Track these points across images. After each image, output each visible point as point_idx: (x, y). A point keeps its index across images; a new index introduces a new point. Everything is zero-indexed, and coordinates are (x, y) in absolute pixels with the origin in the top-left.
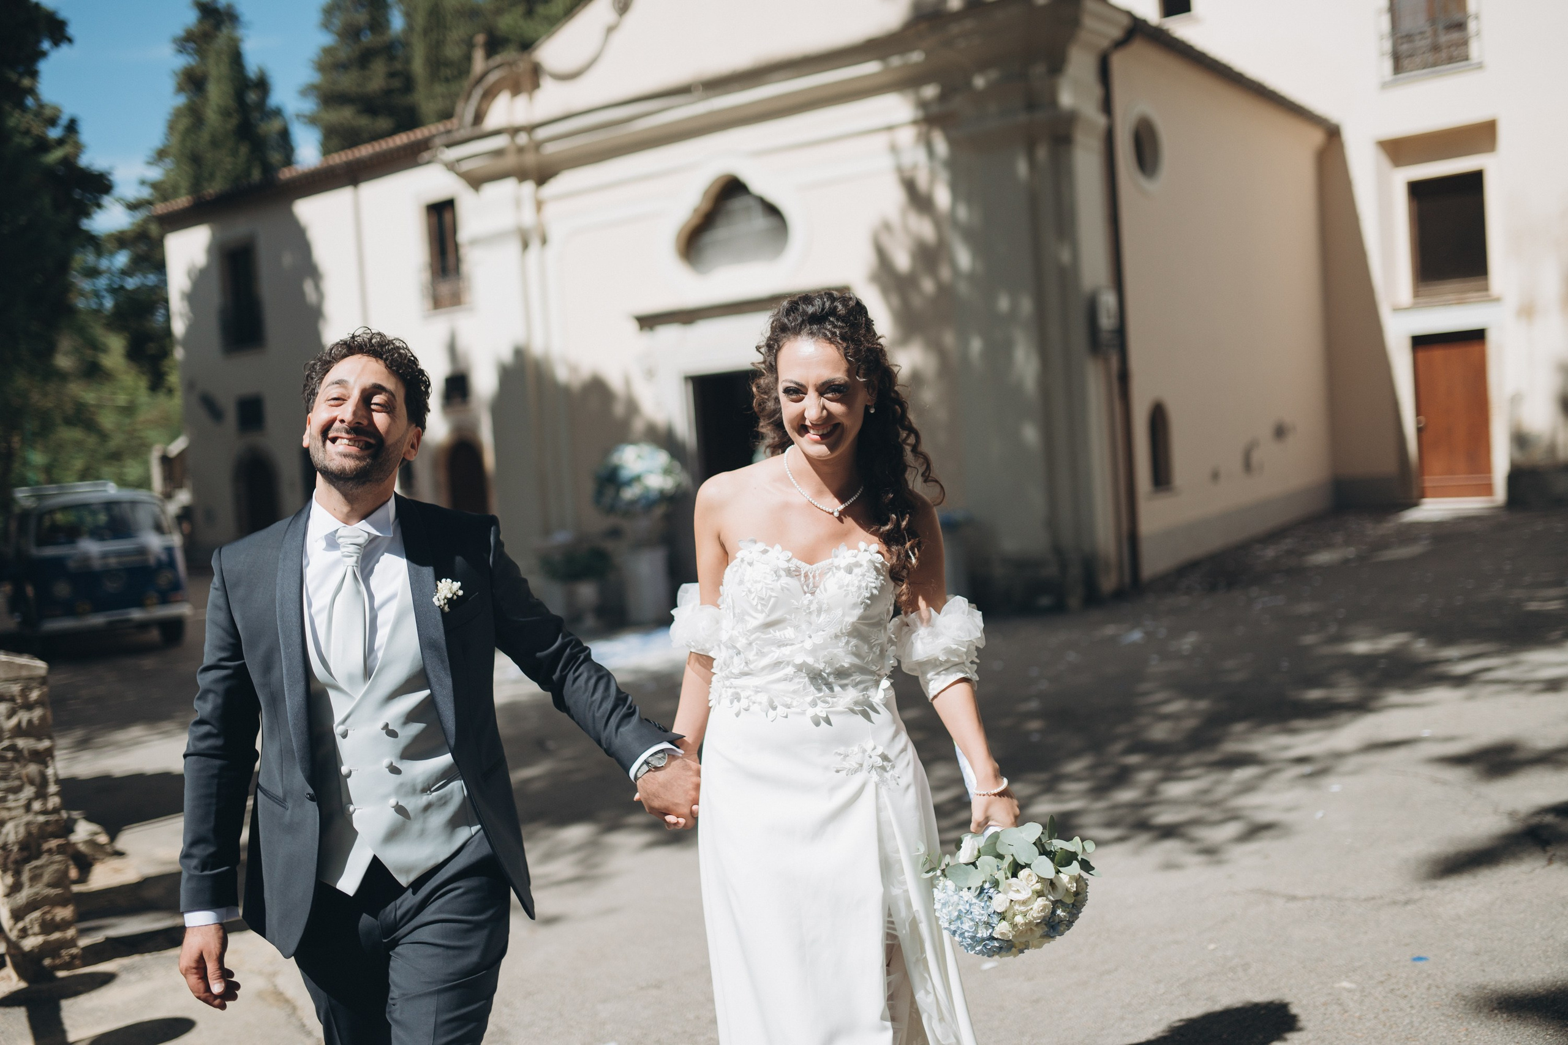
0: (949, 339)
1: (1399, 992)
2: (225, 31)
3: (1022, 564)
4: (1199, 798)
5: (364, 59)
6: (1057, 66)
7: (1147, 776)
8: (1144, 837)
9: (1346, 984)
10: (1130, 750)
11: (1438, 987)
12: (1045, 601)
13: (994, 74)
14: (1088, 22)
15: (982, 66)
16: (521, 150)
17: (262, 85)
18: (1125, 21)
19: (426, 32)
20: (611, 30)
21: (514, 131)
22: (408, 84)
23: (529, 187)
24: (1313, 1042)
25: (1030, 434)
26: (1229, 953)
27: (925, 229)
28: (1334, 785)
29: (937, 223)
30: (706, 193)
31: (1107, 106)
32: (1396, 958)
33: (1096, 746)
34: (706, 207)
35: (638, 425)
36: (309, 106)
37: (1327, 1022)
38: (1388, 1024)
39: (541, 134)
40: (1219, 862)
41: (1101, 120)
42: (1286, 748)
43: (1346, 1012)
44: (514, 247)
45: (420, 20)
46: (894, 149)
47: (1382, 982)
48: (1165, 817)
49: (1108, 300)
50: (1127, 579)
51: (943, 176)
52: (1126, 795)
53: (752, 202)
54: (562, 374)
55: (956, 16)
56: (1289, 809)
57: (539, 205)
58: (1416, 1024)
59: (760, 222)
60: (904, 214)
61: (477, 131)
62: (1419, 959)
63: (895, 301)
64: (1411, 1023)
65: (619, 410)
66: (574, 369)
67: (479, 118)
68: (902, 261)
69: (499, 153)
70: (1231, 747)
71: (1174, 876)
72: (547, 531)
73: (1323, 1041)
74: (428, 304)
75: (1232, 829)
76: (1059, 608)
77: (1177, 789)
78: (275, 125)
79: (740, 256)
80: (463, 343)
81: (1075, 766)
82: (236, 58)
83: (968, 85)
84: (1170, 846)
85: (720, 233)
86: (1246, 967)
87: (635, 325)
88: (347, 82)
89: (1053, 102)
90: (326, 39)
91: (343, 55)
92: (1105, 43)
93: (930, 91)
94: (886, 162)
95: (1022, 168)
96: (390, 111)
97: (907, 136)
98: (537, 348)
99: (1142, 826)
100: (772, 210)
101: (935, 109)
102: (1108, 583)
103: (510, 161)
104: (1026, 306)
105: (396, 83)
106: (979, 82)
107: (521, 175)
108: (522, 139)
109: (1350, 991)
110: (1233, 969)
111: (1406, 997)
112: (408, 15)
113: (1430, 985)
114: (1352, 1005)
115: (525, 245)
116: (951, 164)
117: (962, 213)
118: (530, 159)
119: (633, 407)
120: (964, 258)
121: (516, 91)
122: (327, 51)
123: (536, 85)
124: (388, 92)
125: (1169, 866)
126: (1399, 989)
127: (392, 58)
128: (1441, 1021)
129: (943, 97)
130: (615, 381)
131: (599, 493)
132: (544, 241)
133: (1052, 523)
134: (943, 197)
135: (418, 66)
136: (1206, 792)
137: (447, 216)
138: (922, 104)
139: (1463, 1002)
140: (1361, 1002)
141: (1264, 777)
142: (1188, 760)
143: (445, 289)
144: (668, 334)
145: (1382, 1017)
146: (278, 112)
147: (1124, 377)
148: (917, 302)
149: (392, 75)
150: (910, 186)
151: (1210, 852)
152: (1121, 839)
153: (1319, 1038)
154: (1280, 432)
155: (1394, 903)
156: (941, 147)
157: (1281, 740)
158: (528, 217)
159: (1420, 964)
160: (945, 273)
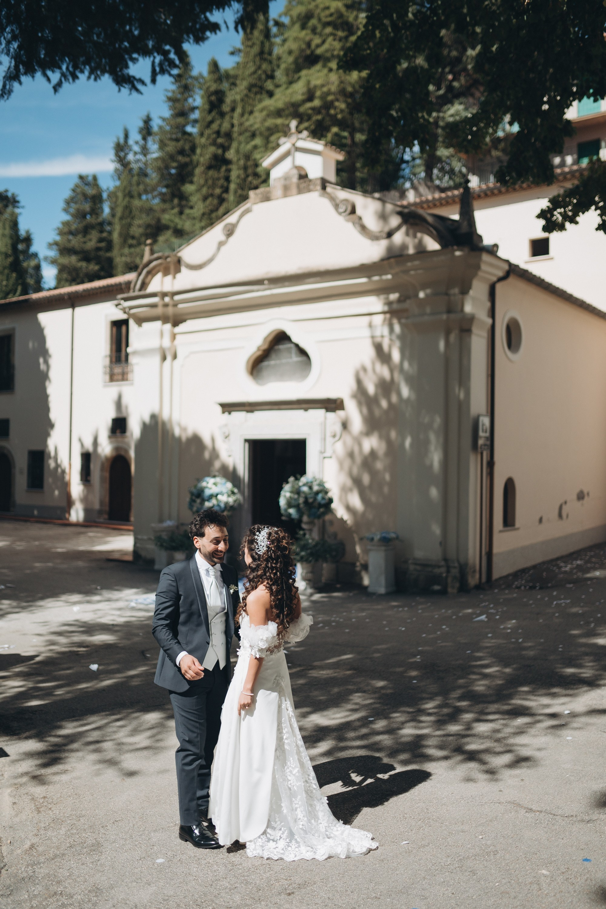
0: (393, 434)
1: (570, 881)
2: (9, 209)
3: (425, 565)
4: (494, 734)
5: (86, 230)
6: (465, 290)
7: (468, 717)
8: (459, 758)
9: (544, 872)
10: (461, 698)
11: (591, 880)
12: (437, 588)
13: (428, 291)
14: (484, 267)
15: (423, 287)
16: (166, 305)
17: (28, 240)
18: (506, 267)
19: (121, 218)
20: (221, 244)
21: (164, 295)
22: (110, 246)
23: (168, 326)
24: (519, 907)
25: (434, 492)
26: (489, 842)
27: (385, 372)
28: (568, 735)
29: (391, 371)
30: (265, 339)
31: (492, 313)
32: (574, 858)
33: (444, 692)
34: (266, 347)
35: (217, 465)
36: (52, 253)
37: (529, 895)
38: (560, 901)
39: (177, 298)
40: (497, 780)
41: (490, 321)
42: (548, 706)
43: (541, 890)
44: (157, 358)
45: (119, 212)
46: (370, 326)
47: (563, 873)
48: (472, 747)
49: (485, 421)
50: (484, 579)
51: (398, 344)
52: (454, 728)
53: (292, 346)
54: (177, 432)
55: (411, 258)
56: (539, 749)
57: (174, 337)
58: (574, 902)
59: (295, 358)
60: (373, 364)
61: (142, 293)
62: (586, 860)
63: (365, 410)
64: (572, 902)
65: (207, 455)
66: (184, 429)
67: (144, 285)
68: (371, 389)
69: (154, 306)
70: (517, 702)
71: (471, 785)
72: (161, 521)
73: (524, 907)
74: (107, 377)
75: (507, 758)
76: (443, 592)
77: (482, 728)
78: (33, 263)
79: (282, 377)
80: (125, 401)
81: (430, 705)
82: (15, 225)
83: (417, 295)
84: (472, 765)
85: (272, 362)
86: (496, 853)
87: (219, 409)
88: (75, 242)
89: (462, 310)
90: (66, 217)
91: (74, 227)
92: (494, 279)
93: (394, 296)
94: (367, 333)
95: (442, 345)
96: (98, 260)
97: (378, 319)
98: (165, 416)
99: (459, 750)
100: (303, 352)
101: (395, 306)
102: (473, 581)
103: (159, 311)
104: (438, 421)
105: (103, 245)
106: (422, 295)
107: (165, 319)
108: (167, 299)
109: (545, 876)
110: (488, 854)
111: (573, 884)
112: (112, 209)
113: (588, 878)
114: (544, 885)
115: (164, 358)
116: (402, 338)
117: (406, 365)
118: (170, 310)
119: (215, 454)
120: (405, 391)
121: (166, 273)
122: (66, 224)
123: (178, 270)
124: (98, 249)
125: (469, 780)
126: (571, 879)
127: (101, 232)
128: (587, 902)
129: (399, 301)
130: (207, 440)
131: (193, 501)
132: (175, 357)
133: (443, 544)
134: (396, 356)
135: (115, 236)
136: (498, 731)
137: (124, 328)
138: (389, 303)
139: (602, 892)
140: (550, 884)
141: (530, 725)
142: (493, 707)
143: (118, 370)
144: (239, 416)
145: (558, 896)
146: (35, 255)
147: (491, 464)
148: (377, 413)
149: (101, 240)
150: (378, 347)
151: (491, 772)
152: (446, 758)
153: (522, 905)
154: (581, 496)
155: (583, 821)
156: (397, 328)
157: (545, 701)
158: (166, 342)
159: (586, 863)
160: (394, 398)
